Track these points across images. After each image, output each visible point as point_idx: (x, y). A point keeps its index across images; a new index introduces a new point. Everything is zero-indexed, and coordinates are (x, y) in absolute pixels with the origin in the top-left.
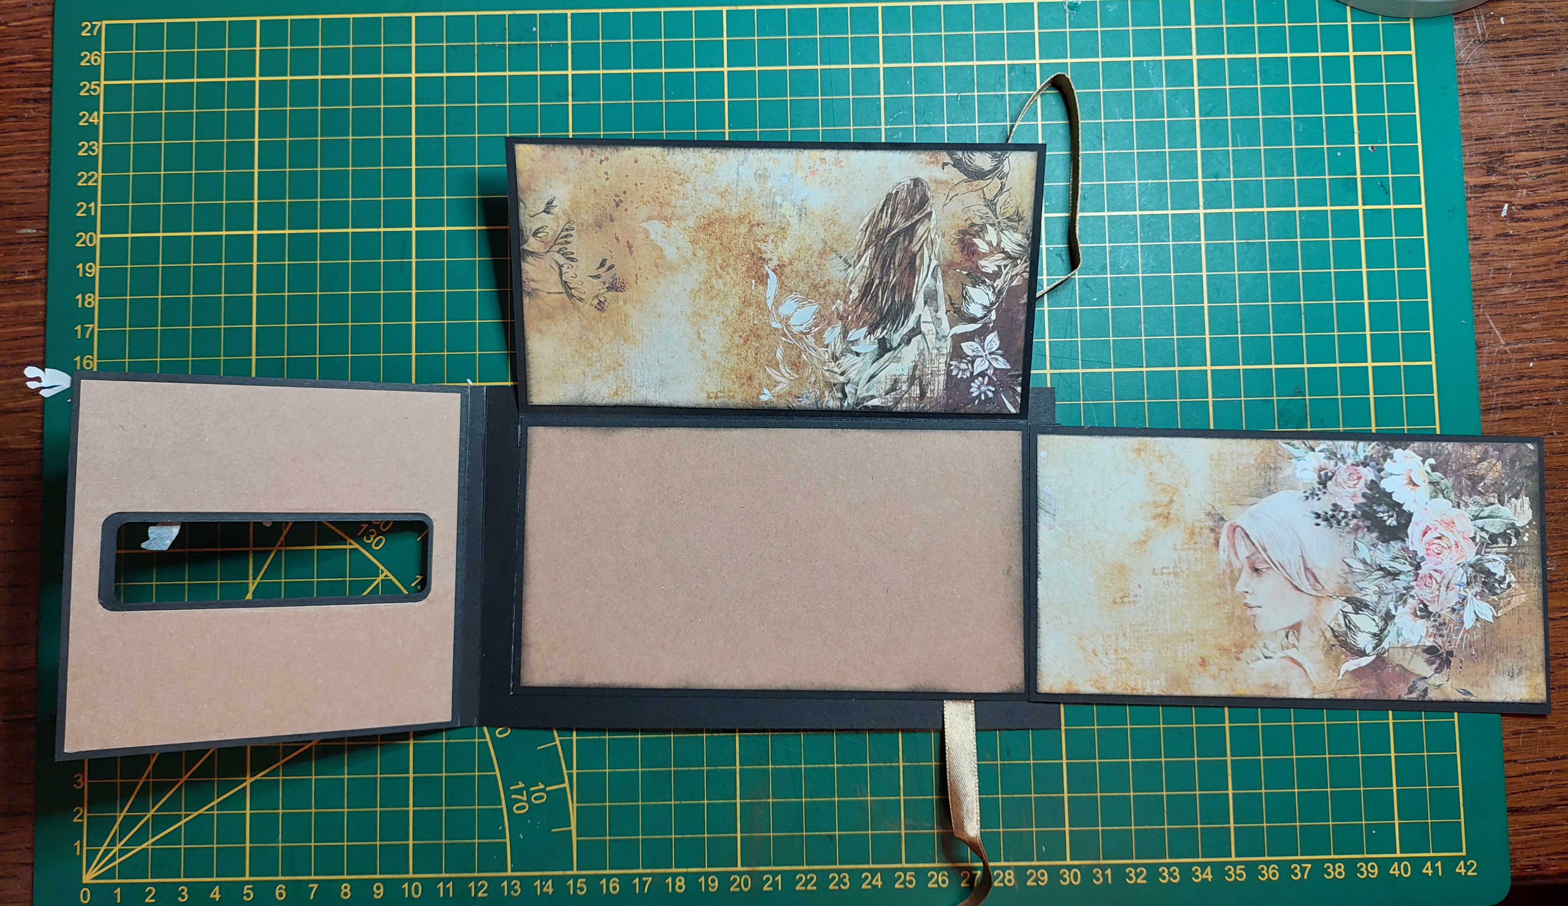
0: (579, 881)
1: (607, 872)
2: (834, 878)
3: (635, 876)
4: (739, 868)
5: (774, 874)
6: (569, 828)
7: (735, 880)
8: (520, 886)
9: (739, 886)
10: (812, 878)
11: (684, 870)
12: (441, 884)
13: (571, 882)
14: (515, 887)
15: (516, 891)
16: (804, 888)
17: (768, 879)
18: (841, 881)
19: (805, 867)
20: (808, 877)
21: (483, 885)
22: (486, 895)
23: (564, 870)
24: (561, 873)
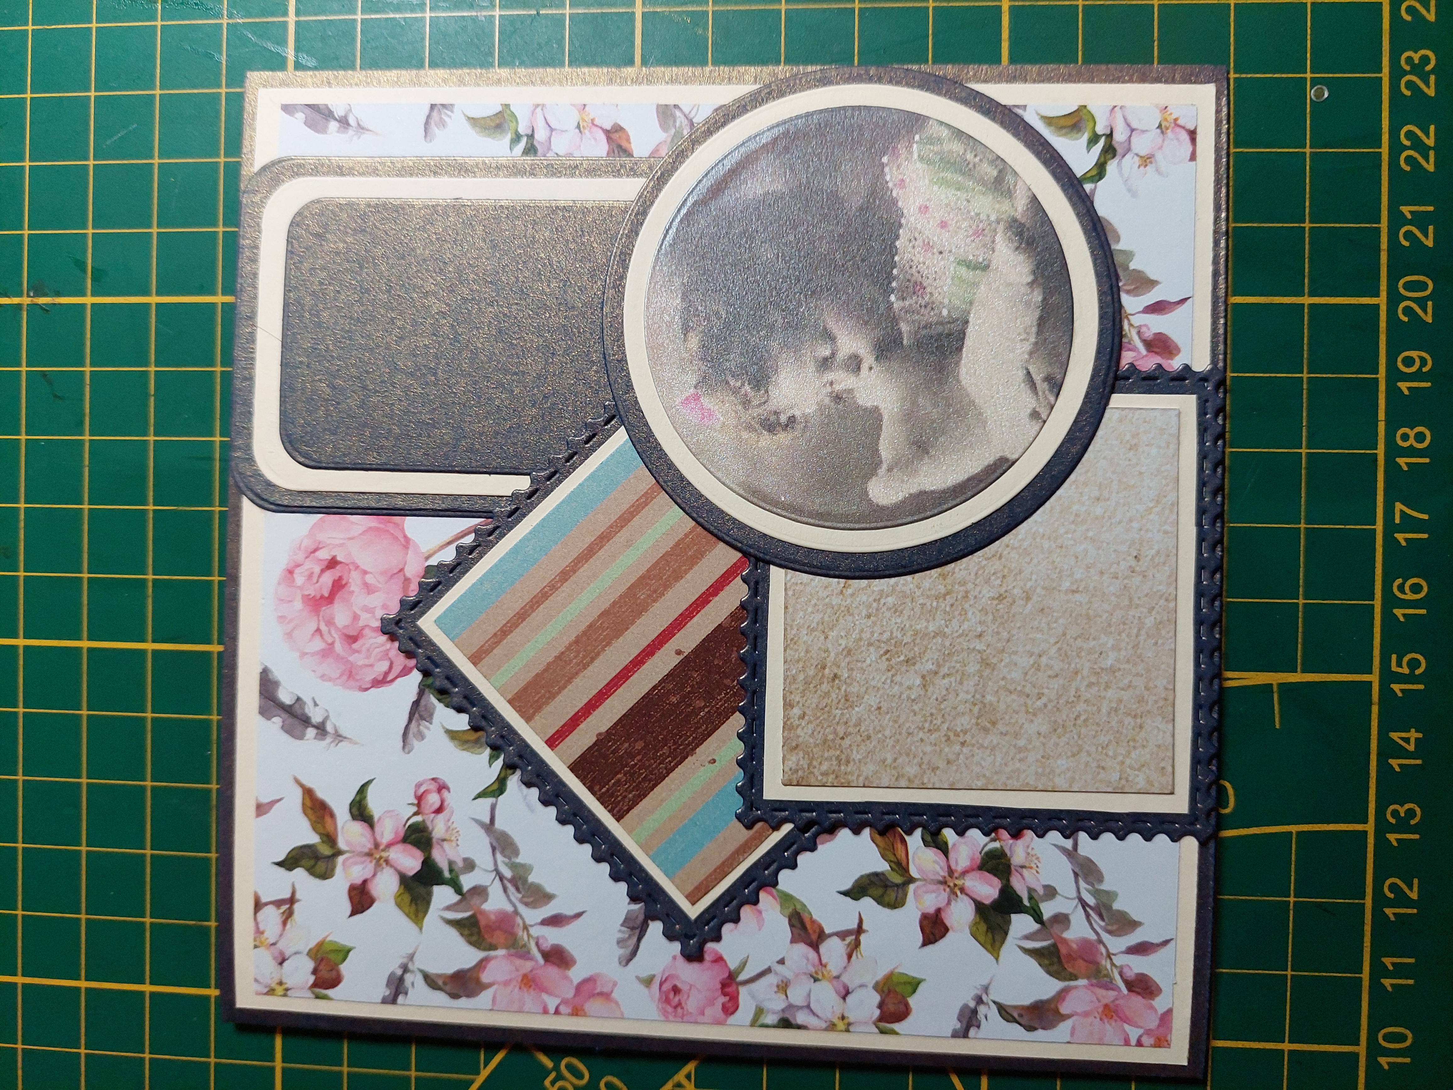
0: (1394, 668)
1: (1378, 603)
2: (1410, 85)
3: (1389, 540)
4: (1382, 301)
5: (1397, 220)
6: (1275, 688)
7: (1407, 311)
8: (1402, 805)
9: (1422, 303)
10: (1410, 135)
11: (1382, 427)
12: (1387, 982)
13: (1396, 687)
14: (1403, 815)
15: (1411, 813)
16: (1432, 154)
17: (1408, 235)
18: (1418, 69)
19: (1385, 150)
20: (1407, 143)
21: (1393, 887)
22: (1416, 881)
23: (1371, 703)
24: (1375, 709)
